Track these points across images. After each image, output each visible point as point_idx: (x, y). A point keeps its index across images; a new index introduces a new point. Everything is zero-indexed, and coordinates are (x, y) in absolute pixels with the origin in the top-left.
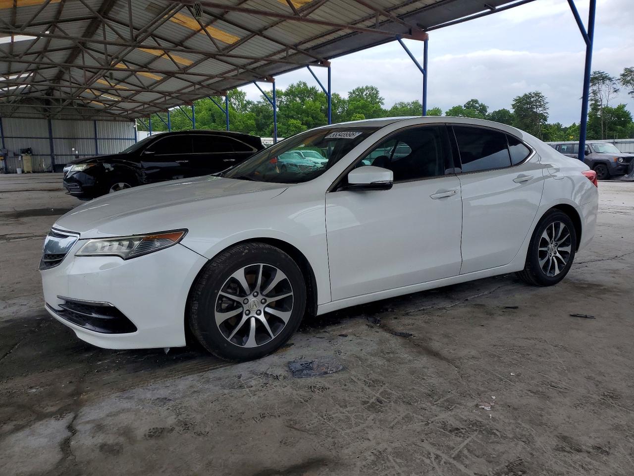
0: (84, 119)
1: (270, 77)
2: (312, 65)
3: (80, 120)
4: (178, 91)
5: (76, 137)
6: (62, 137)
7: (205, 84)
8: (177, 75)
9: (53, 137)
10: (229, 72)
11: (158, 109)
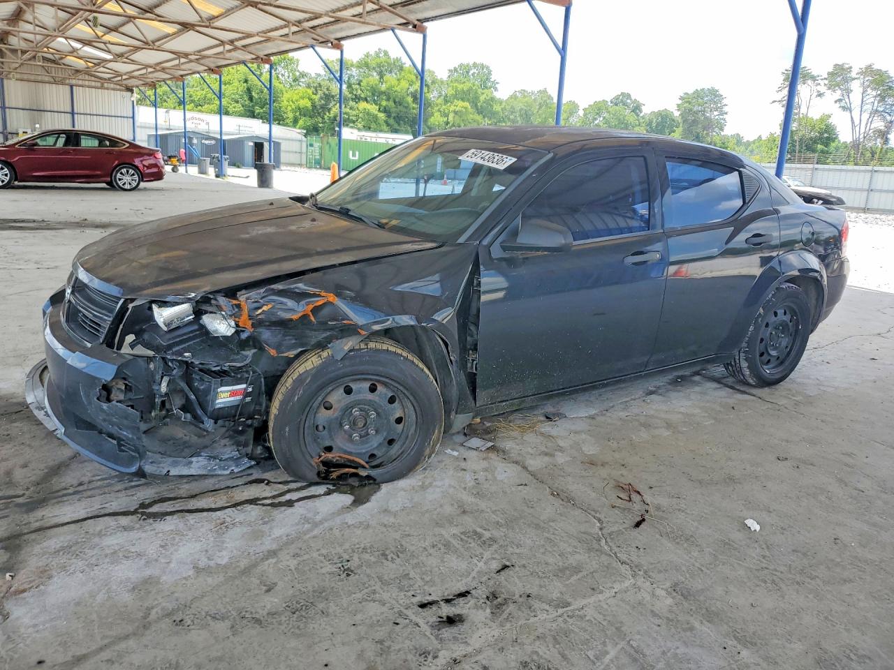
0: (55, 82)
1: (336, 42)
2: (399, 29)
3: (50, 83)
4: (199, 51)
5: (42, 109)
6: (21, 107)
7: (239, 44)
8: (198, 28)
9: (7, 105)
10: (276, 29)
11: (169, 76)
